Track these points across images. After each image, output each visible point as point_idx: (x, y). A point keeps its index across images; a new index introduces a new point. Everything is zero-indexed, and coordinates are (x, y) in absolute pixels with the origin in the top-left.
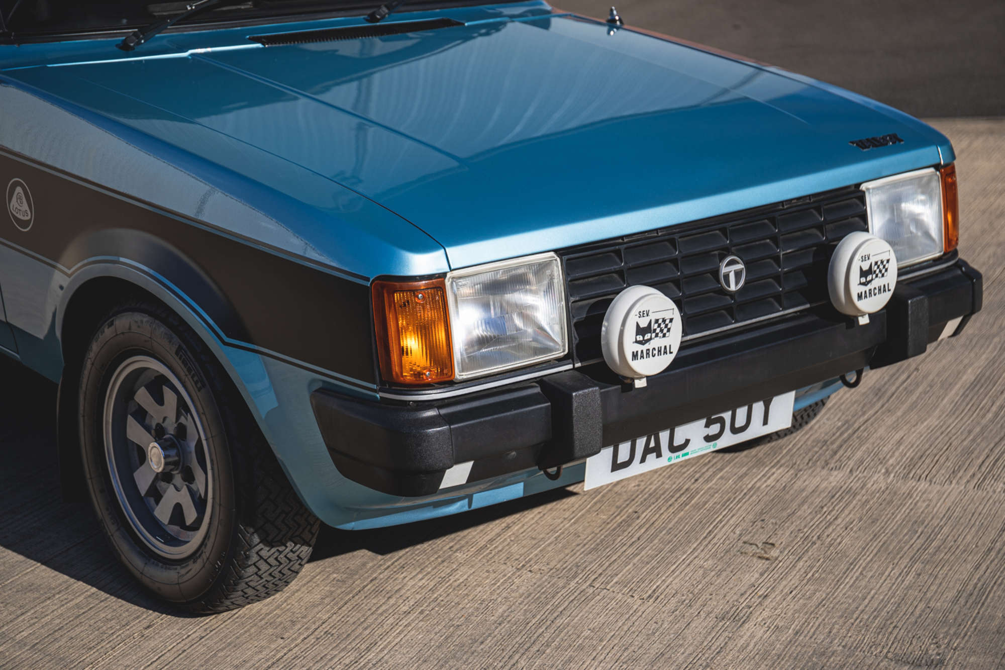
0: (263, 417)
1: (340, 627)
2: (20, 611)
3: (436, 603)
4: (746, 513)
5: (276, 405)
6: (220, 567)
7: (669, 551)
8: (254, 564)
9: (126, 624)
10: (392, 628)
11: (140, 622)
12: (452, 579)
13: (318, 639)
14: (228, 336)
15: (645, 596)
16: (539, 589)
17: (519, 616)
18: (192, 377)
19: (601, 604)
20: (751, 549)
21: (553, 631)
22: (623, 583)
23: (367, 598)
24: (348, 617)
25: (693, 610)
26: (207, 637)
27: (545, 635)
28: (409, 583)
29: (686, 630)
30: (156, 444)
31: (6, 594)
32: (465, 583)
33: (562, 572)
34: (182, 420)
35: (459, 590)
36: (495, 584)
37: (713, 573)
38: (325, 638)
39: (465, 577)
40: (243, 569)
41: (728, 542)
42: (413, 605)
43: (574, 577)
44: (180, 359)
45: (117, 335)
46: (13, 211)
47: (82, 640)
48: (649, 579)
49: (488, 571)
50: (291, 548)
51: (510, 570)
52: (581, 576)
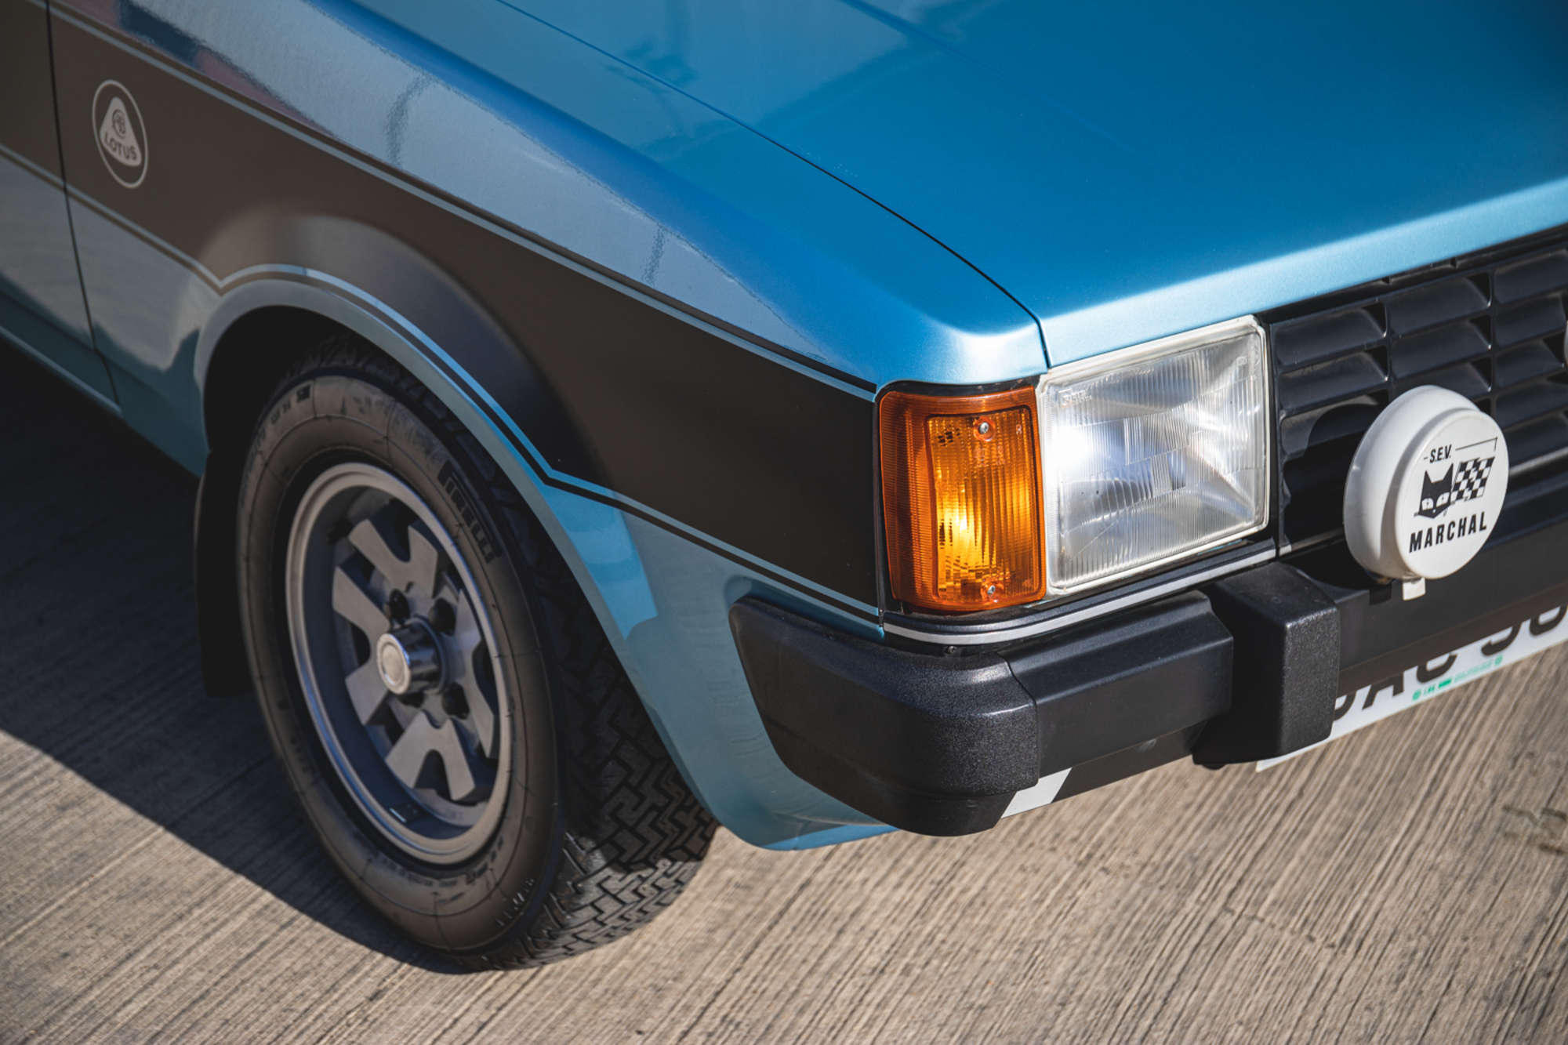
0: (625, 633)
1: (750, 1004)
2: (125, 949)
3: (932, 948)
4: (1496, 734)
5: (650, 612)
6: (521, 906)
7: (1365, 827)
8: (592, 904)
9: (333, 986)
10: (853, 1012)
11: (358, 982)
12: (957, 886)
13: (710, 1035)
14: (554, 466)
15: (1337, 938)
16: (1127, 915)
17: (1096, 985)
18: (474, 532)
19: (1254, 958)
20: (1522, 826)
21: (1168, 1026)
22: (1289, 905)
23: (797, 932)
24: (764, 980)
25: (1436, 978)
26: (492, 1025)
27: (1155, 1035)
28: (875, 895)
29: (1431, 1032)
30: (392, 639)
31: (97, 904)
32: (981, 900)
33: (1165, 872)
34: (447, 594)
35: (973, 916)
36: (1040, 901)
37: (1459, 884)
38: (723, 1033)
39: (981, 882)
40: (569, 913)
41: (1473, 807)
42: (888, 952)
43: (1191, 886)
44: (448, 491)
45: (316, 419)
46: (105, 145)
47: (247, 1028)
48: (1337, 894)
49: (1022, 869)
50: (663, 870)
51: (1066, 867)
52: (1203, 884)
